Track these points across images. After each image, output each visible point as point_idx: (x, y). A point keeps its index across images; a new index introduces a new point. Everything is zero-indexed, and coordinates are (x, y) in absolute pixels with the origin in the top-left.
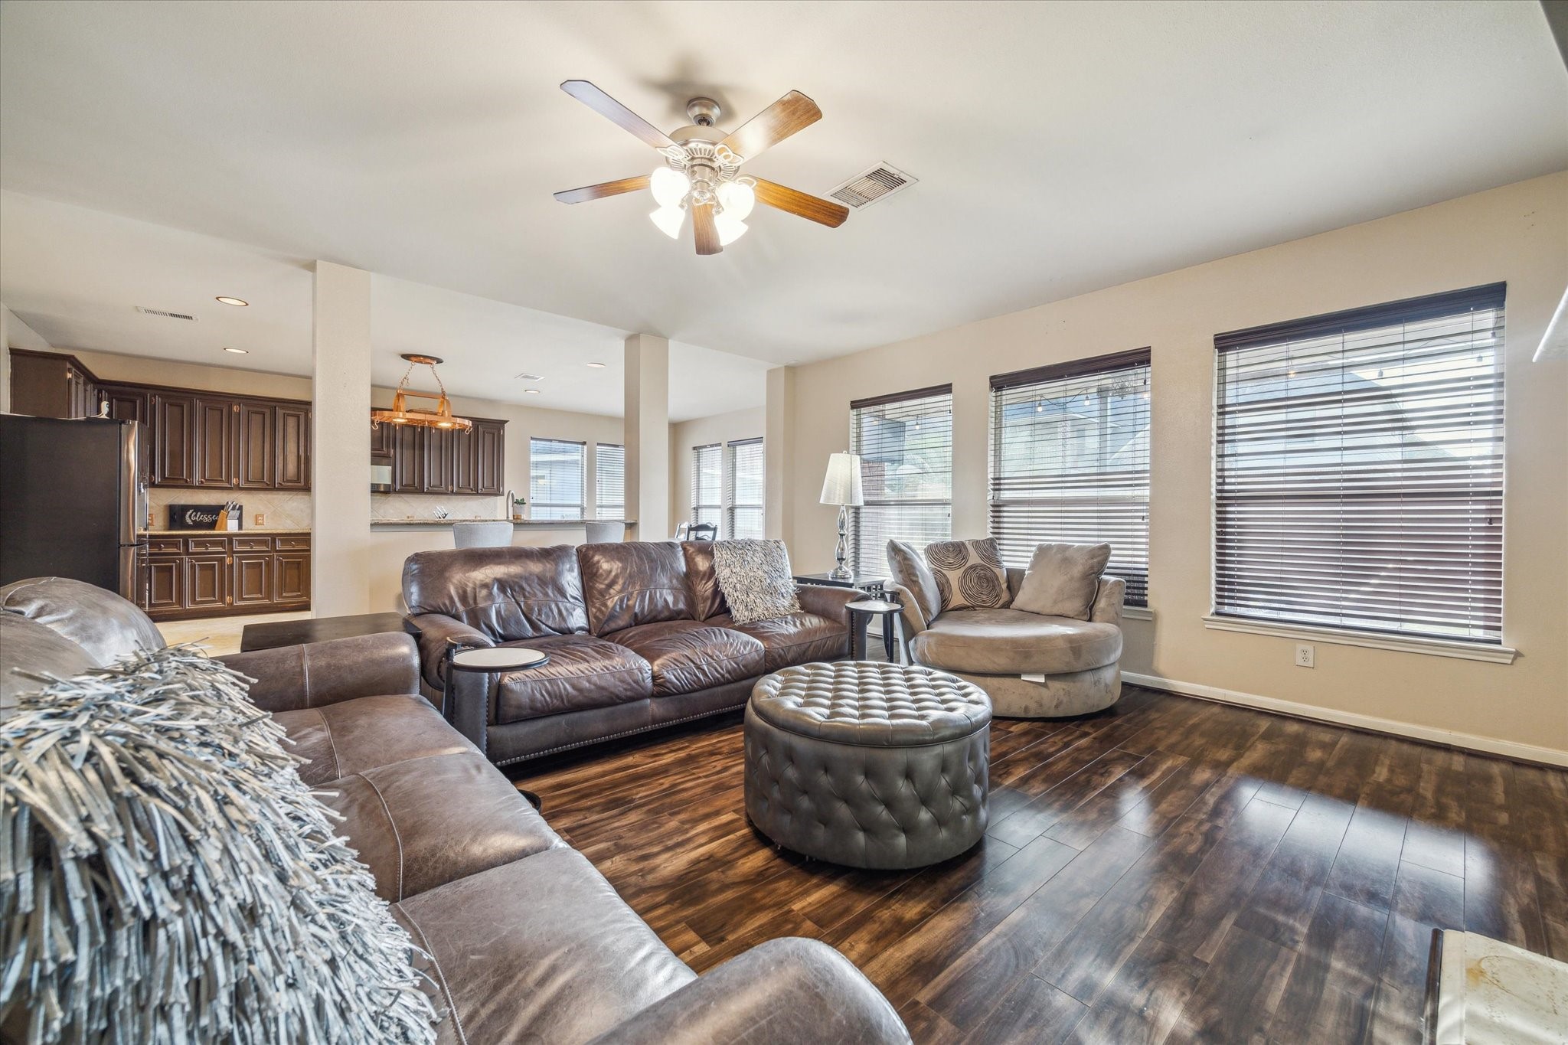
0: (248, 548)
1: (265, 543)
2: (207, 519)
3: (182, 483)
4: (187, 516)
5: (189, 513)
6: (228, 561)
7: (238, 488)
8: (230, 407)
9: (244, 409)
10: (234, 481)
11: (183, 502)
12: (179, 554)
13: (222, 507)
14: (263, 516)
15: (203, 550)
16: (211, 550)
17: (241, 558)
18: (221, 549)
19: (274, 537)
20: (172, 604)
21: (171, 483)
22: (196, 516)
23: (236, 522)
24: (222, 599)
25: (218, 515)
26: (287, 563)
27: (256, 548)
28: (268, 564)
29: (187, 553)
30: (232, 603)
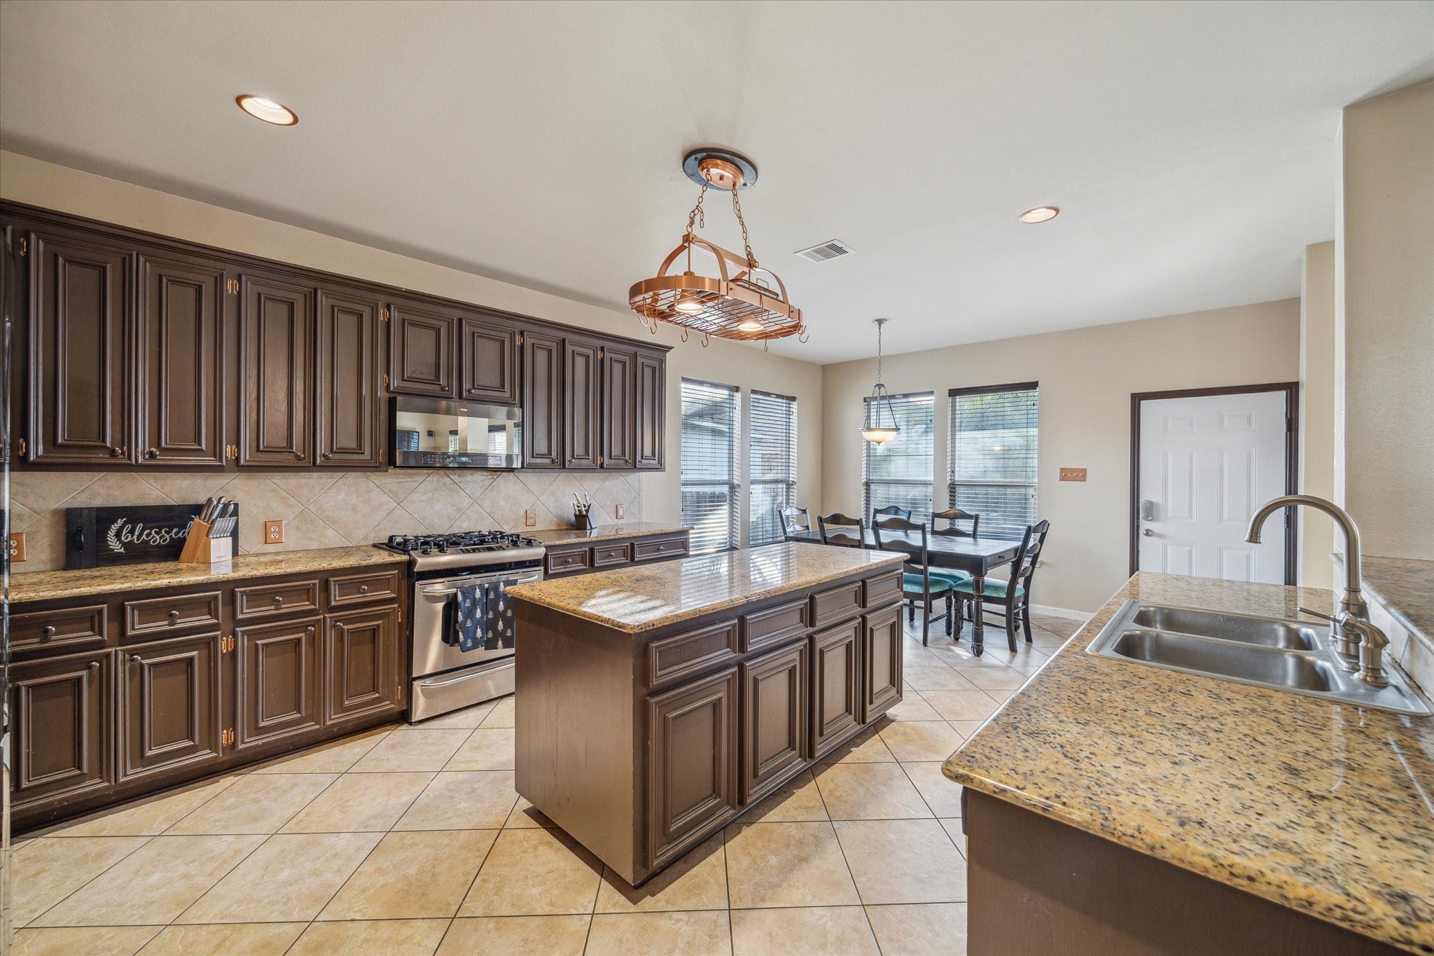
0: (269, 610)
1: (307, 593)
2: (157, 538)
3: (102, 457)
4: (112, 533)
5: (114, 528)
6: (224, 646)
7: (237, 466)
8: (219, 281)
9: (250, 290)
10: (228, 451)
11: (99, 502)
12: (99, 645)
13: (197, 509)
14: (278, 523)
15: (162, 626)
16: (183, 623)
17: (253, 635)
18: (206, 620)
19: (325, 578)
20: (81, 778)
21: (73, 457)
22: (132, 532)
23: (228, 541)
24: (212, 743)
25: (183, 527)
26: (351, 632)
27: (286, 608)
28: (312, 640)
29: (123, 639)
30: (234, 745)
